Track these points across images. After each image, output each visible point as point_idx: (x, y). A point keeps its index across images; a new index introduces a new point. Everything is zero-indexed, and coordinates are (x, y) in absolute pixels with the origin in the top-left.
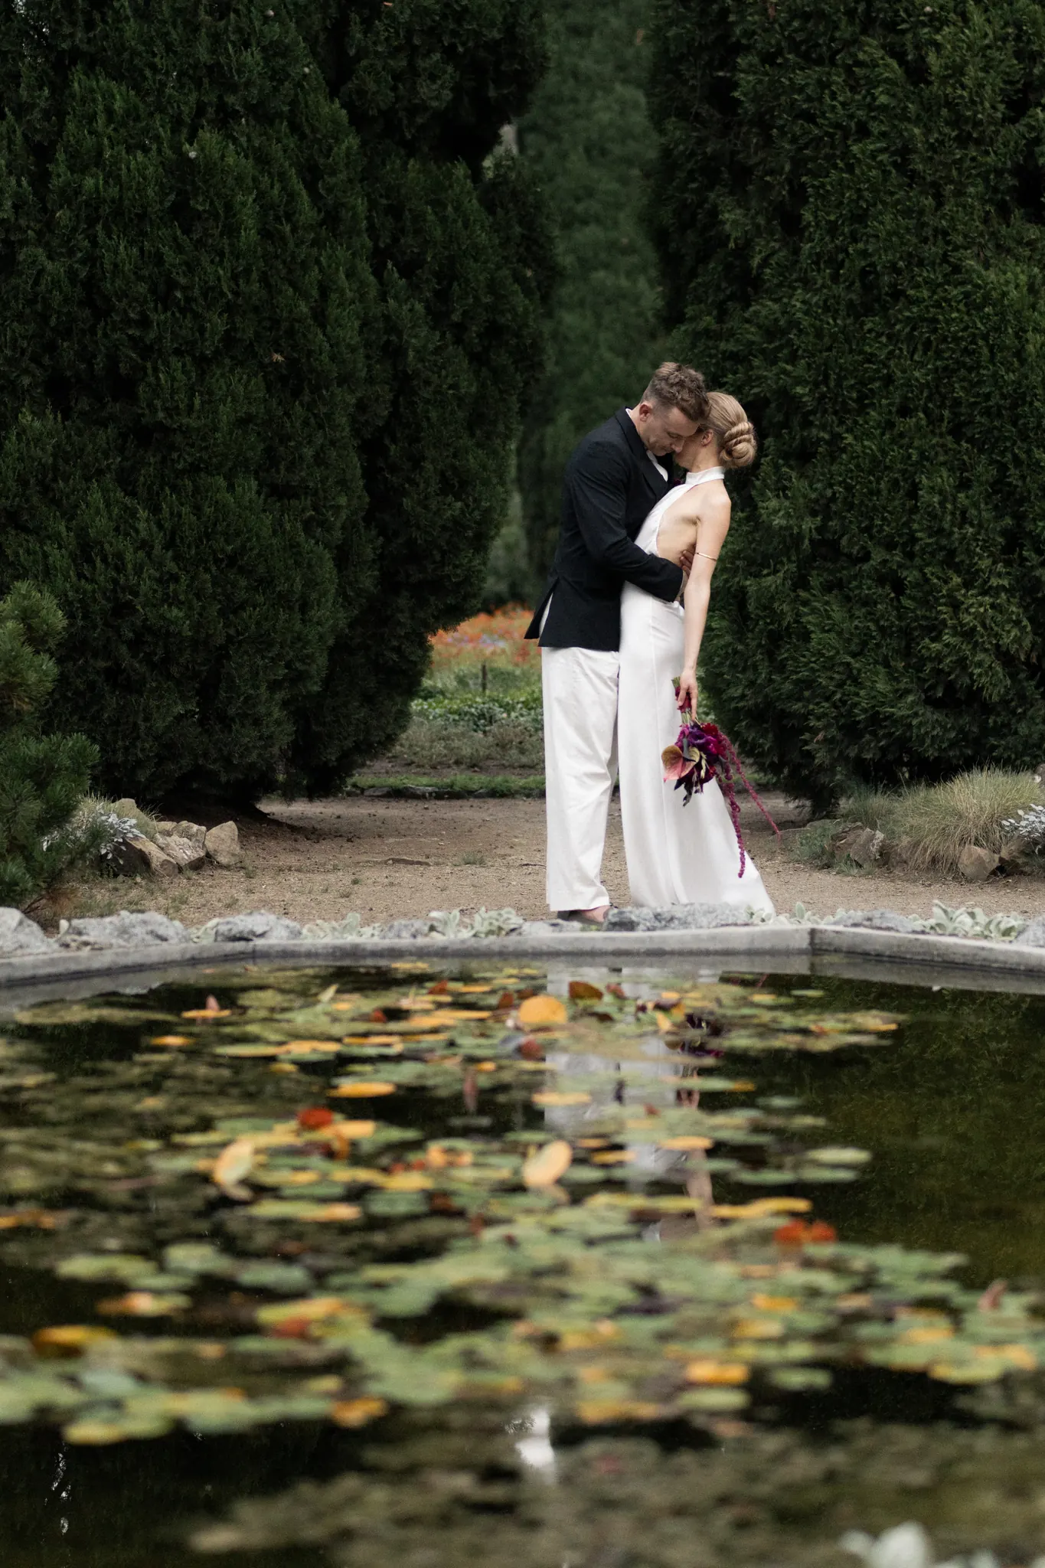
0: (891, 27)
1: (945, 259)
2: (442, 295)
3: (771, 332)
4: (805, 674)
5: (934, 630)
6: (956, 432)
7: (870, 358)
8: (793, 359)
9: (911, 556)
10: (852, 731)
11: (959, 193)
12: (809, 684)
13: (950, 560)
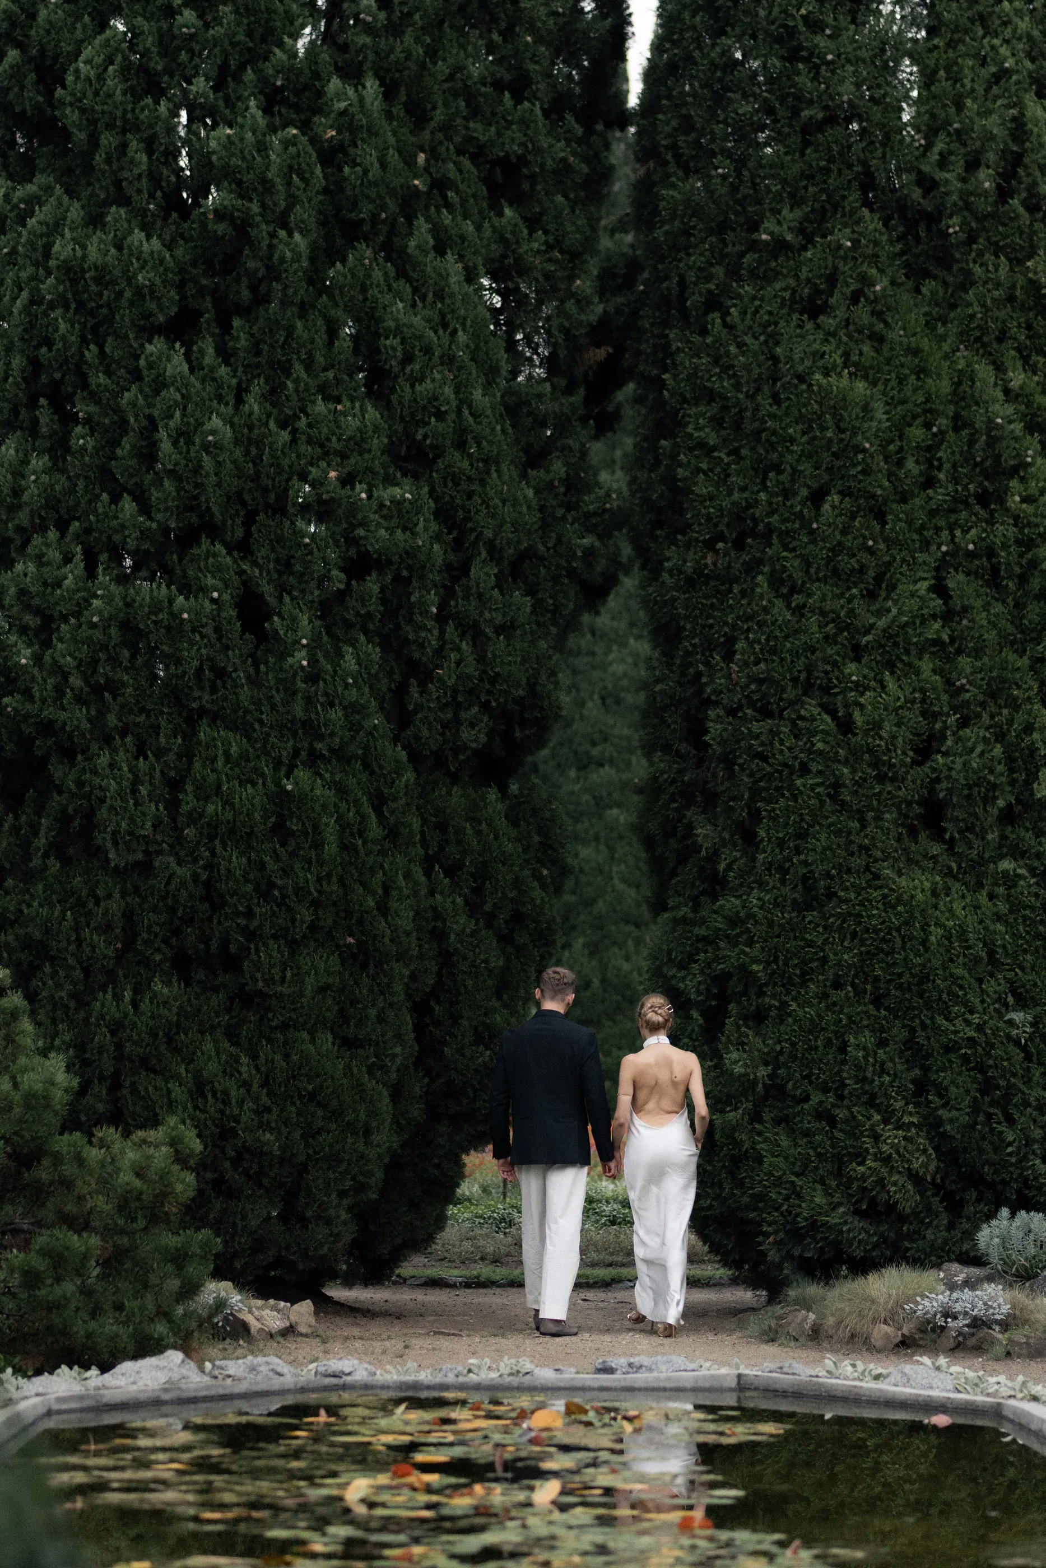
0: (826, 690)
1: (867, 868)
2: (478, 891)
3: (734, 921)
4: (758, 1189)
5: (860, 1157)
6: (877, 1001)
7: (810, 944)
8: (750, 943)
9: (842, 1098)
10: (796, 1234)
11: (878, 818)
12: (761, 1197)
13: (871, 1102)
